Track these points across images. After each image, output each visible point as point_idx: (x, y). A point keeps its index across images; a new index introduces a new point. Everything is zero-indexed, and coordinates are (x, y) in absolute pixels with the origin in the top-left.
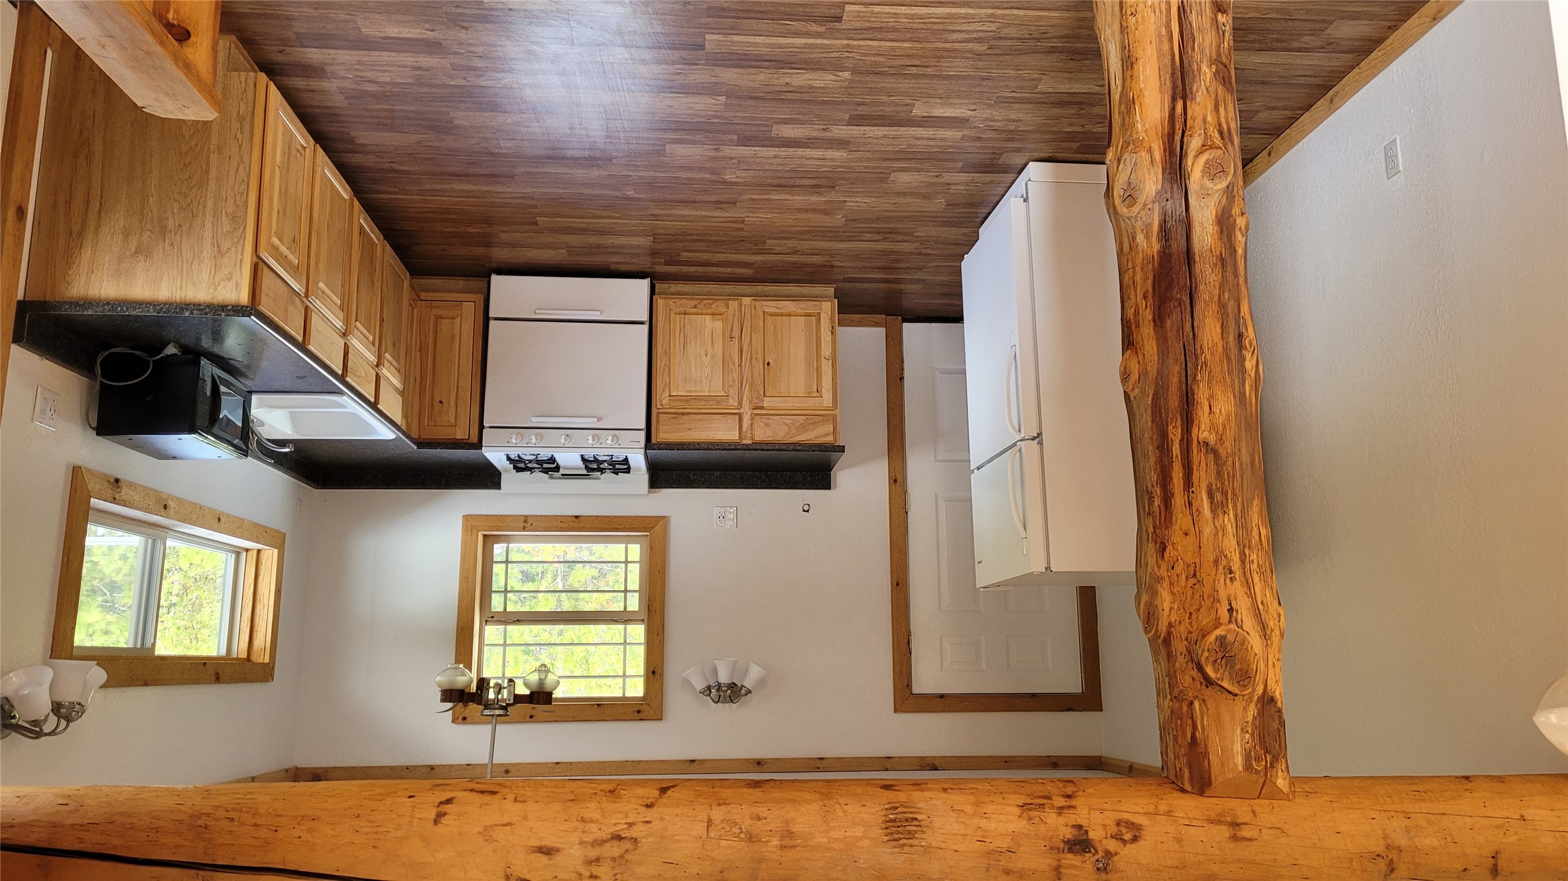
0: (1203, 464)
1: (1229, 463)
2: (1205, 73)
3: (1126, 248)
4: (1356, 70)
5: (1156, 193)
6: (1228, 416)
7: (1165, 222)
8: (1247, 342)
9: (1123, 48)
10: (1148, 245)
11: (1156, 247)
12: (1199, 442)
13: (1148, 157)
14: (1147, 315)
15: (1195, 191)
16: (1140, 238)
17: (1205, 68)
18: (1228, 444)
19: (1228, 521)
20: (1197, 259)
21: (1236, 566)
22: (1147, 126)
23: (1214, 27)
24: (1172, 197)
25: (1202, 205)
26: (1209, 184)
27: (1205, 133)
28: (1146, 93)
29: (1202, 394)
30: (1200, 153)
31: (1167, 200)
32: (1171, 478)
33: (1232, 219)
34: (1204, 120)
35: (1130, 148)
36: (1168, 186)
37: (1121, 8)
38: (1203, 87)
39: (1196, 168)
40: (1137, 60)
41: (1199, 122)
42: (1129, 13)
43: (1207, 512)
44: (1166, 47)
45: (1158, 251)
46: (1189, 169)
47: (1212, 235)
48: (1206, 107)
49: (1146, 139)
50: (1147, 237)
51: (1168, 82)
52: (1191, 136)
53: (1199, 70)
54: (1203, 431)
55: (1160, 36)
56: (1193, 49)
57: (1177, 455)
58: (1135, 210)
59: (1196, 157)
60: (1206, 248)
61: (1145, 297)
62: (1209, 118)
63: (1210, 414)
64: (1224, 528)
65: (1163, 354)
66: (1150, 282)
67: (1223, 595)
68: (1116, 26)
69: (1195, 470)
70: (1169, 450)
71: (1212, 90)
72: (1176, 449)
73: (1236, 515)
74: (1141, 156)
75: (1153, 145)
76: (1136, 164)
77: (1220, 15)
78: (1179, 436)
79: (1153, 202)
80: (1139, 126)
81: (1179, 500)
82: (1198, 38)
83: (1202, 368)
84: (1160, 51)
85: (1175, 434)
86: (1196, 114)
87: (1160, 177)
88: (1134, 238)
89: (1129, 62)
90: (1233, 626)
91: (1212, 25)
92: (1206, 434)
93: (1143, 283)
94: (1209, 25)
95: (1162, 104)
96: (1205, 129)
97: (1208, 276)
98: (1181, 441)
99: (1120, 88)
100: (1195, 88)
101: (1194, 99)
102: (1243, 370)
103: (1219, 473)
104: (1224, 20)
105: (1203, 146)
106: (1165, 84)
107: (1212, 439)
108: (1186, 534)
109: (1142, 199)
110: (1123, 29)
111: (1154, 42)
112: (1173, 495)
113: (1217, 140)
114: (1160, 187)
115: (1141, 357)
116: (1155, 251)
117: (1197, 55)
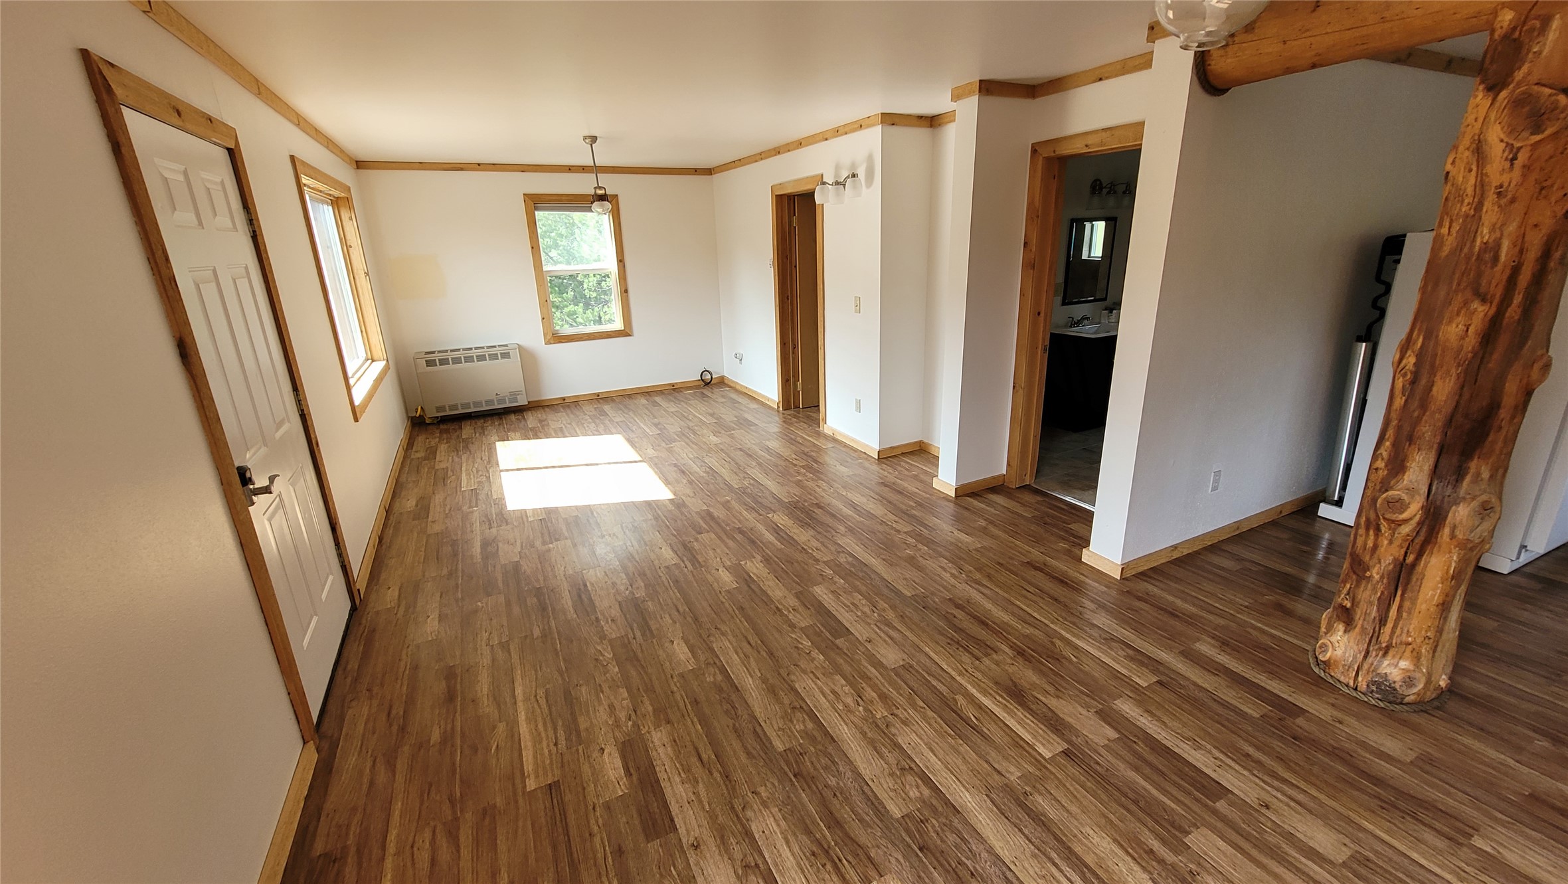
0: (1494, 283)
1: (1463, 285)
2: (1378, 574)
3: (1501, 471)
4: (1221, 539)
5: (1459, 504)
6: (1450, 322)
7: (1457, 481)
8: (1409, 377)
9: (1446, 619)
10: (1479, 467)
11: (1473, 465)
12: (1491, 303)
13: (1457, 532)
14: (1504, 413)
15: (1419, 495)
16: (1486, 474)
17: (1377, 577)
18: (1459, 298)
19: (1485, 234)
20: (1435, 446)
21: (1491, 197)
22: (1447, 556)
23: (1357, 600)
24: (1444, 497)
25: (1416, 484)
26: (1405, 497)
27: (1394, 533)
28: (1438, 579)
29: (1472, 341)
30: (1405, 521)
31: (1449, 496)
32: (1533, 274)
33: (1389, 467)
34: (1391, 542)
35: (1471, 545)
36: (1445, 505)
37: (1436, 647)
38: (1383, 565)
39: (1414, 509)
40: (1437, 606)
41: (1397, 543)
42: (1431, 641)
43: (1506, 245)
44: (1407, 604)
45: (1472, 460)
46: (1420, 512)
47: (1414, 460)
48: (1386, 550)
49: (1452, 547)
50: (1478, 474)
51: (1415, 579)
52: (1408, 535)
53: (1382, 577)
54: (1481, 312)
55: (1409, 613)
56: (1382, 593)
57: (1519, 294)
58: (1484, 497)
59: (1411, 519)
60: (1424, 452)
61: (1500, 428)
62: (1386, 542)
63: (1470, 325)
64: (1493, 229)
65: (1501, 378)
66: (1490, 439)
67: (1516, 174)
68: (1444, 636)
69: (1504, 280)
70: (1525, 298)
71: (1375, 560)
72: (1518, 299)
73: (1474, 240)
74: (1464, 535)
75: (1448, 540)
76: (1471, 532)
77: (1349, 605)
78: (1509, 310)
79: (1464, 498)
80: (1455, 558)
81: (1532, 255)
82: (1375, 599)
83: (1465, 362)
84: (1414, 601)
85: (1514, 311)
86: (1397, 549)
87: (1450, 515)
88: (1491, 477)
89: (1444, 607)
90: (1517, 145)
91: (1359, 603)
92: (1481, 308)
93: (1496, 440)
94: (1361, 603)
95: (1426, 566)
96: (1392, 536)
97: (1429, 430)
98: (1509, 305)
99: (1459, 591)
100: (1391, 567)
101: (1395, 560)
102: (1420, 357)
103: (1479, 275)
104: (1346, 602)
105: (1400, 525)
106: (1417, 579)
107: (1476, 305)
108: (1536, 226)
109: (1475, 504)
110: (1440, 631)
111: (1417, 610)
112: (1537, 260)
113: (1384, 527)
114: (1454, 507)
115: (1525, 381)
116: (1475, 461)
117: (1380, 587)
